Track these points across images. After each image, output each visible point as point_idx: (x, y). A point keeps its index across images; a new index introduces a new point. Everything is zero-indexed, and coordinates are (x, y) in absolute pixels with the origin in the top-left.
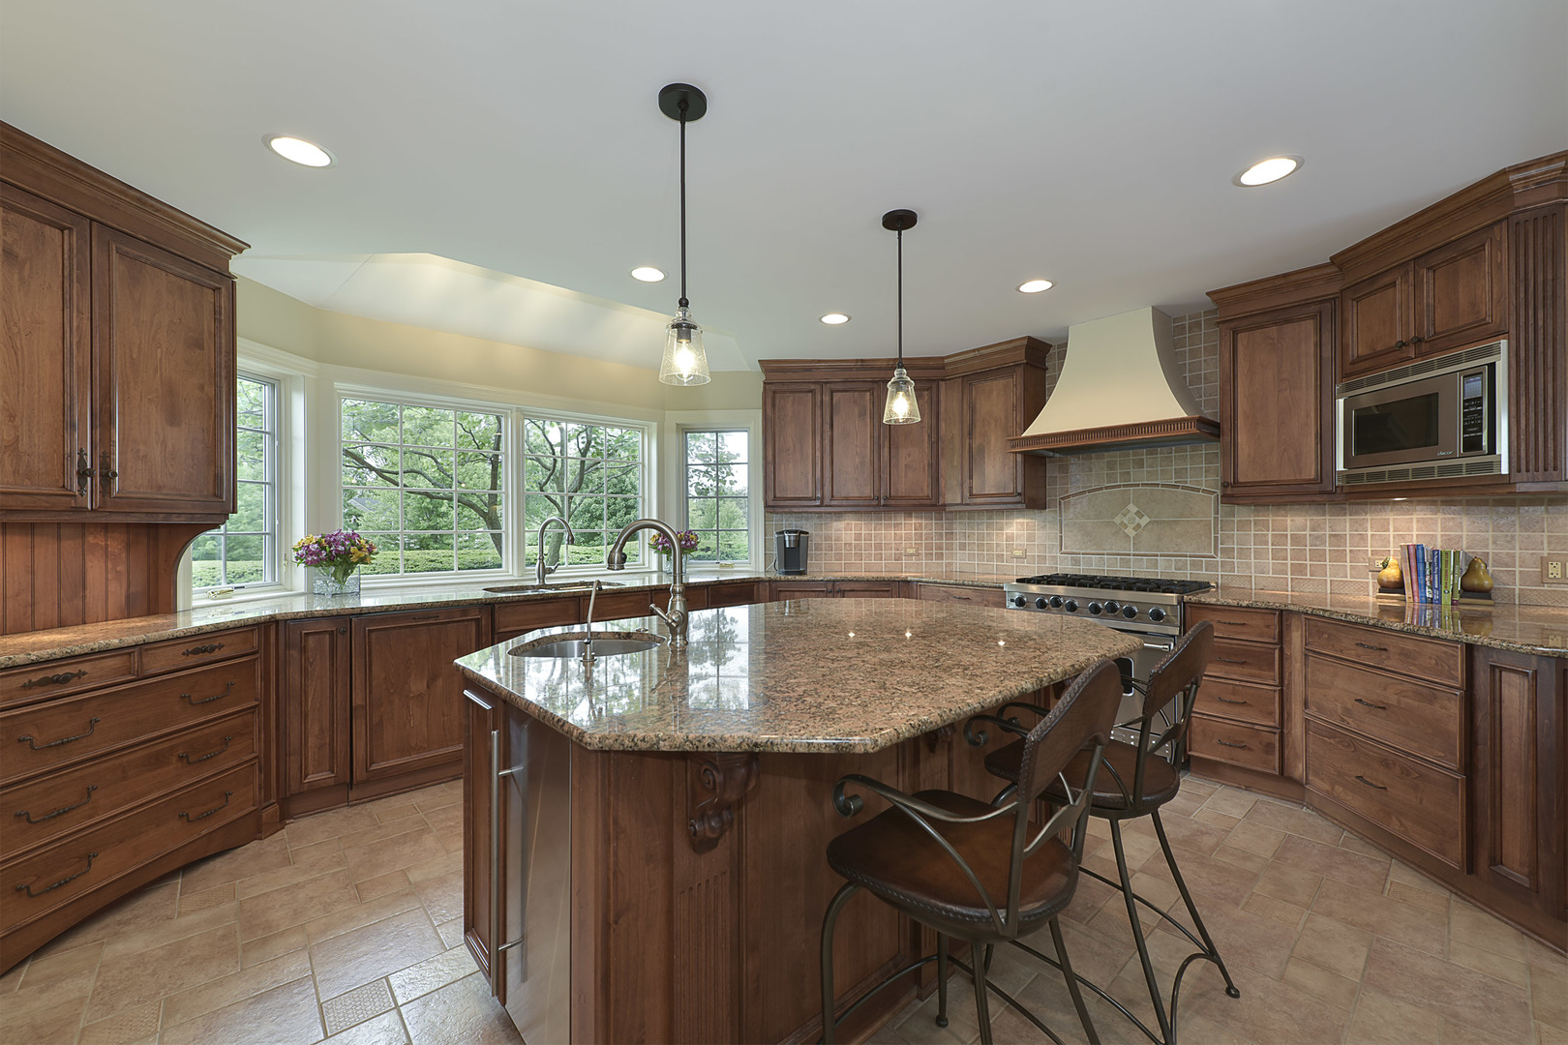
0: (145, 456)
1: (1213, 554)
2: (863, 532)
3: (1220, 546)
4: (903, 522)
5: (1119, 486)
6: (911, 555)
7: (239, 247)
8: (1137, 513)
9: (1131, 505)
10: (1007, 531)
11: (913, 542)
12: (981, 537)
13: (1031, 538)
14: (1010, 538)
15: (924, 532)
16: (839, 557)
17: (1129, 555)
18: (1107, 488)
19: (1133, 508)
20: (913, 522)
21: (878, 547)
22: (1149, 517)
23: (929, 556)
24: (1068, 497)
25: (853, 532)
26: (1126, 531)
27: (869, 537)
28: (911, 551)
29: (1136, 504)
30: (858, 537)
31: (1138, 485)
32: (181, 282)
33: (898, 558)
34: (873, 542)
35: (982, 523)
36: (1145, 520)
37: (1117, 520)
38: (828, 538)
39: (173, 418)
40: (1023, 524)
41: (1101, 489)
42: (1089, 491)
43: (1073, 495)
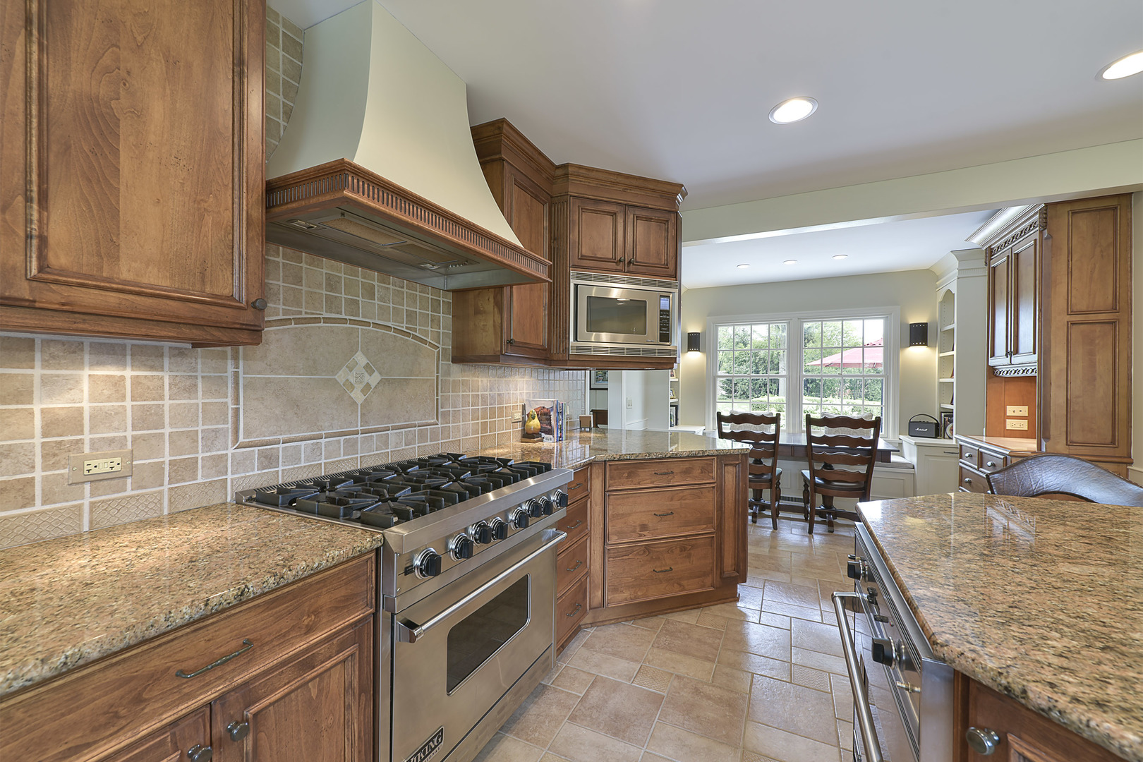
1: (435, 420)
3: (440, 410)
5: (344, 321)
8: (367, 367)
9: (359, 353)
13: (148, 418)
17: (356, 433)
18: (327, 320)
19: (361, 359)
22: (380, 373)
26: (352, 395)
29: (366, 354)
31: (368, 324)
36: (374, 379)
37: (341, 377)
40: (118, 383)
41: (317, 320)
42: (298, 321)
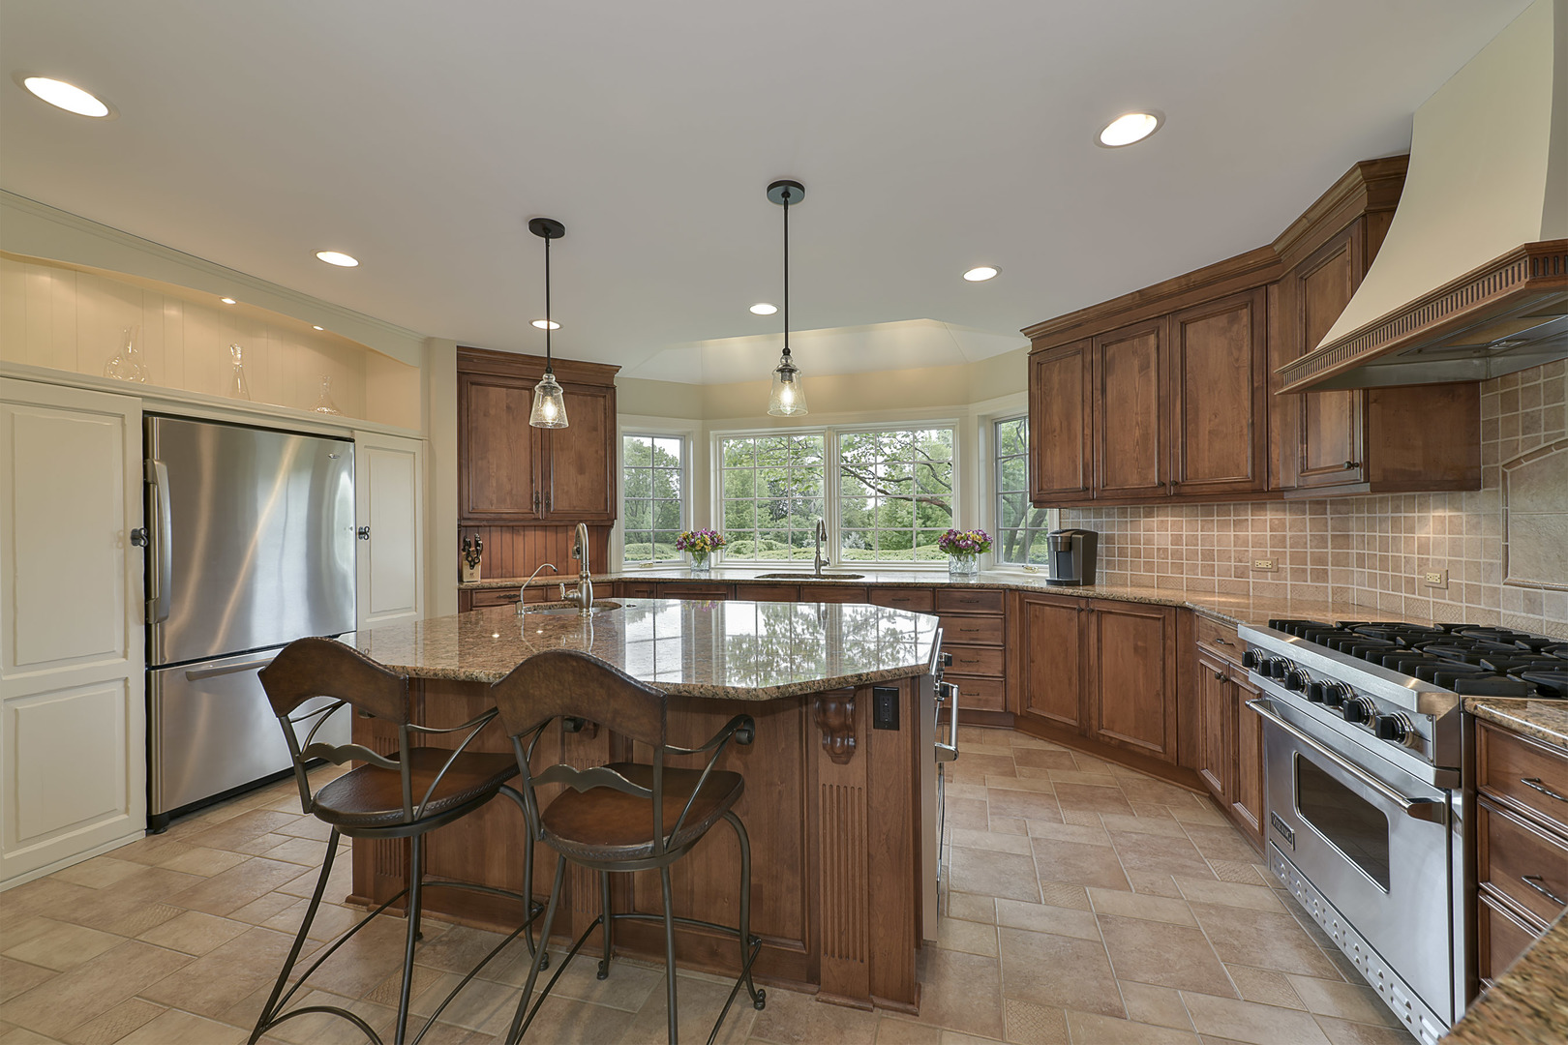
0: (568, 492)
2: (1184, 533)
4: (1250, 518)
6: (1264, 571)
7: (617, 369)
10: (1420, 534)
11: (1269, 550)
12: (1384, 545)
14: (1424, 548)
15: (1288, 534)
16: (1149, 566)
20: (1268, 517)
21: (1208, 555)
23: (1297, 574)
24: (1518, 461)
25: (1169, 533)
27: (1193, 541)
28: (1263, 564)
30: (1177, 540)
32: (585, 398)
33: (1241, 573)
34: (1200, 548)
35: (1382, 520)
38: (1135, 540)
39: (581, 471)
43: (1527, 457)
